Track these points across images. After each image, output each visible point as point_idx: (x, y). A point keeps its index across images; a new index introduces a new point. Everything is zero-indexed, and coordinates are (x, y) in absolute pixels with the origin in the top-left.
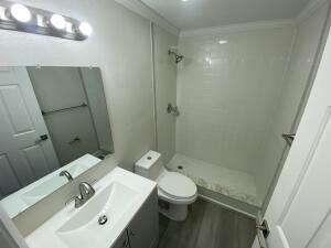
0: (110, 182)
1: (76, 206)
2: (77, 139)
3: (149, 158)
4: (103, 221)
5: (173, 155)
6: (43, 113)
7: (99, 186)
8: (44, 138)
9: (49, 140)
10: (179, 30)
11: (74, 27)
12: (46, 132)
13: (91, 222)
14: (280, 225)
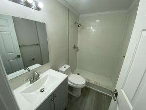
0: (47, 74)
1: (31, 83)
2: (33, 59)
3: (65, 67)
4: (42, 91)
5: (75, 69)
6: (19, 46)
7: (42, 76)
8: (19, 56)
9: (21, 58)
10: (80, 14)
11: (36, 4)
12: (20, 54)
13: (37, 91)
14: (122, 89)
